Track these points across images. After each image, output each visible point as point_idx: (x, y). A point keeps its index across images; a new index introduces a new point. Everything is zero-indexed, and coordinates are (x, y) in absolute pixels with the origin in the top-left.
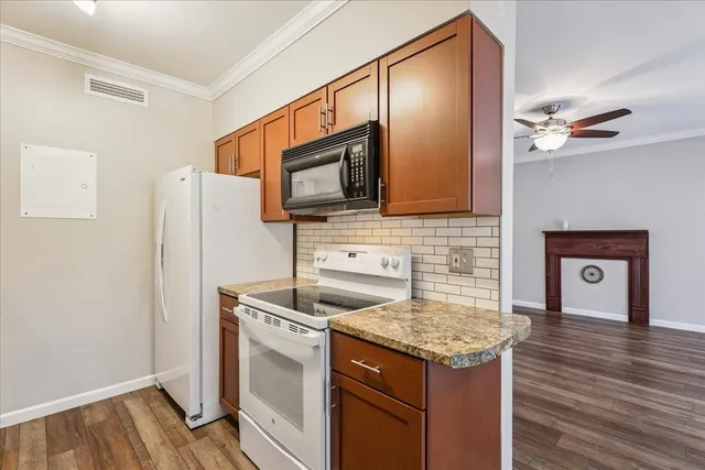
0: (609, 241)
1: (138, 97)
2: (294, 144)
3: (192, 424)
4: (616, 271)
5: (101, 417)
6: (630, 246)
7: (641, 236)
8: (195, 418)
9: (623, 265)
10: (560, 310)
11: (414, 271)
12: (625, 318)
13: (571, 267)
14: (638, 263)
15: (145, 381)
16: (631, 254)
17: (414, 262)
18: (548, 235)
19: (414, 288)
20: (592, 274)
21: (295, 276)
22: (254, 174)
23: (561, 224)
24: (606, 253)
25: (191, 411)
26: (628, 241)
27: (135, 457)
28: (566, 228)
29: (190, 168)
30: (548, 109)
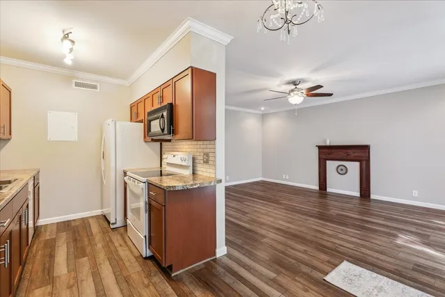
0: (350, 151)
1: (94, 87)
2: (153, 109)
3: (112, 227)
4: (354, 167)
5: (78, 224)
6: (360, 154)
7: (366, 148)
8: (113, 224)
9: (357, 164)
10: (326, 190)
11: (193, 162)
12: (358, 194)
13: (331, 166)
14: (364, 163)
15: (98, 212)
16: (360, 159)
17: (194, 159)
18: (320, 148)
19: (193, 170)
20: (342, 170)
21: (161, 166)
22: (141, 121)
23: (325, 142)
24: (349, 158)
25: (112, 221)
26: (359, 151)
27: (88, 236)
28: (328, 144)
29: (111, 120)
30: (295, 83)
